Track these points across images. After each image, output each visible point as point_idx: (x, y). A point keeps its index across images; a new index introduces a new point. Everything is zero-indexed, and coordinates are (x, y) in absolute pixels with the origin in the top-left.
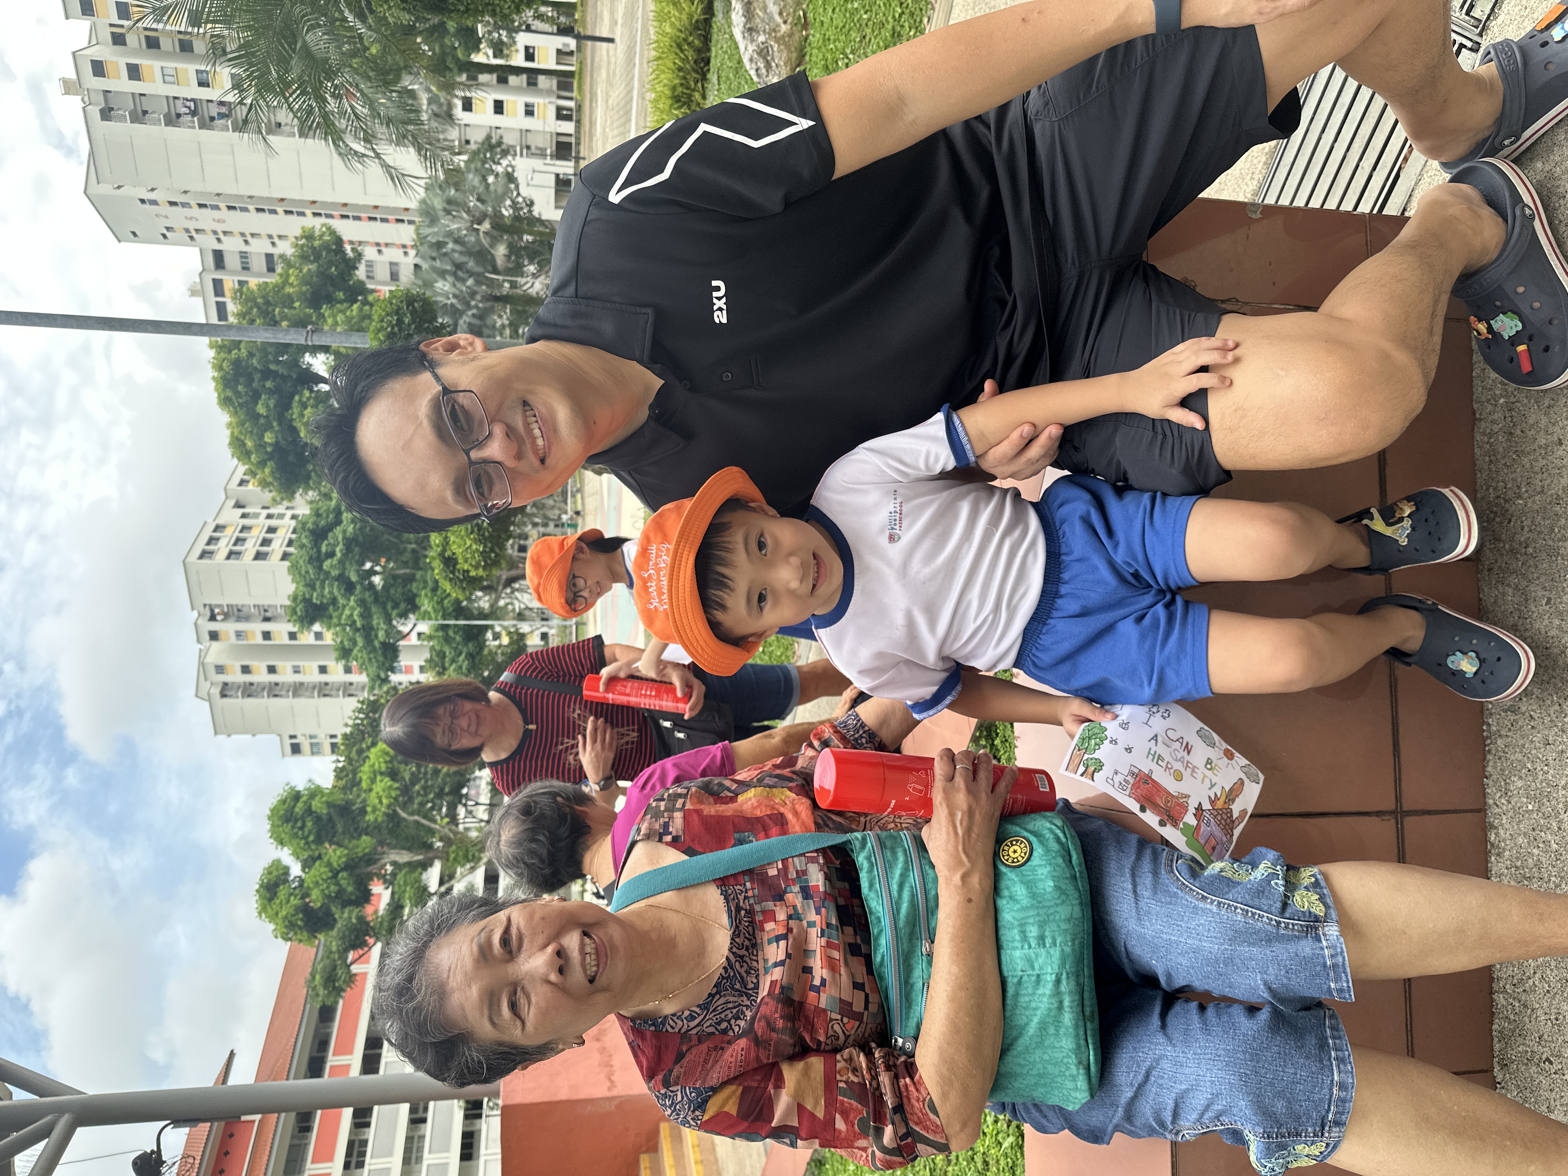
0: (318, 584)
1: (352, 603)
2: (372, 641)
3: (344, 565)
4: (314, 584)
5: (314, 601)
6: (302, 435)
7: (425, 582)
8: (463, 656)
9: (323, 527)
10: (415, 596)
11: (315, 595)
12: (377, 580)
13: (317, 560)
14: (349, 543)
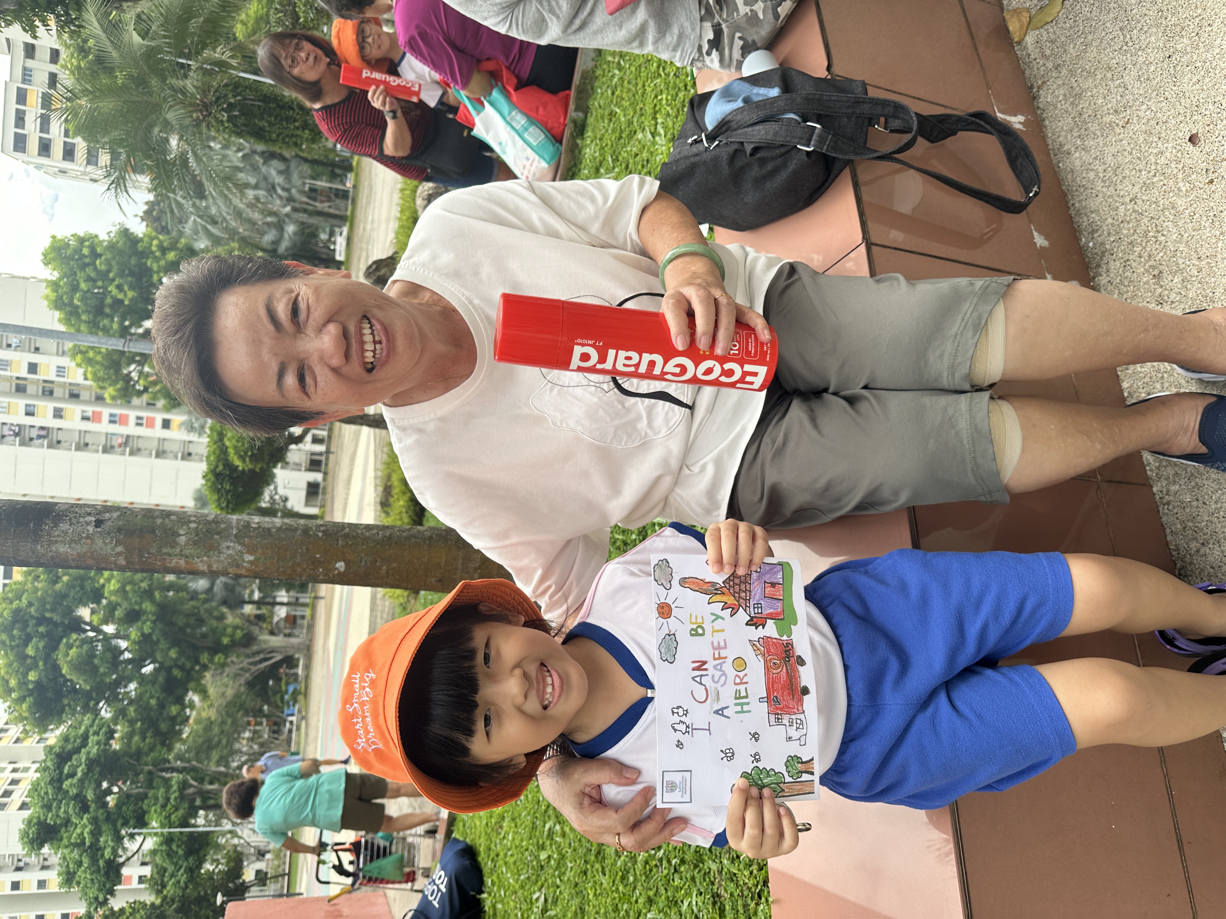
0: (55, 805)
1: (85, 820)
2: (98, 861)
3: (83, 783)
4: (51, 805)
5: (48, 821)
6: (64, 672)
7: (156, 799)
8: (182, 871)
9: (70, 751)
10: (144, 813)
11: (50, 815)
12: (111, 800)
13: (57, 781)
14: (91, 764)
